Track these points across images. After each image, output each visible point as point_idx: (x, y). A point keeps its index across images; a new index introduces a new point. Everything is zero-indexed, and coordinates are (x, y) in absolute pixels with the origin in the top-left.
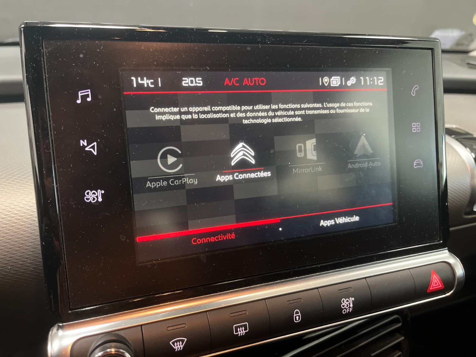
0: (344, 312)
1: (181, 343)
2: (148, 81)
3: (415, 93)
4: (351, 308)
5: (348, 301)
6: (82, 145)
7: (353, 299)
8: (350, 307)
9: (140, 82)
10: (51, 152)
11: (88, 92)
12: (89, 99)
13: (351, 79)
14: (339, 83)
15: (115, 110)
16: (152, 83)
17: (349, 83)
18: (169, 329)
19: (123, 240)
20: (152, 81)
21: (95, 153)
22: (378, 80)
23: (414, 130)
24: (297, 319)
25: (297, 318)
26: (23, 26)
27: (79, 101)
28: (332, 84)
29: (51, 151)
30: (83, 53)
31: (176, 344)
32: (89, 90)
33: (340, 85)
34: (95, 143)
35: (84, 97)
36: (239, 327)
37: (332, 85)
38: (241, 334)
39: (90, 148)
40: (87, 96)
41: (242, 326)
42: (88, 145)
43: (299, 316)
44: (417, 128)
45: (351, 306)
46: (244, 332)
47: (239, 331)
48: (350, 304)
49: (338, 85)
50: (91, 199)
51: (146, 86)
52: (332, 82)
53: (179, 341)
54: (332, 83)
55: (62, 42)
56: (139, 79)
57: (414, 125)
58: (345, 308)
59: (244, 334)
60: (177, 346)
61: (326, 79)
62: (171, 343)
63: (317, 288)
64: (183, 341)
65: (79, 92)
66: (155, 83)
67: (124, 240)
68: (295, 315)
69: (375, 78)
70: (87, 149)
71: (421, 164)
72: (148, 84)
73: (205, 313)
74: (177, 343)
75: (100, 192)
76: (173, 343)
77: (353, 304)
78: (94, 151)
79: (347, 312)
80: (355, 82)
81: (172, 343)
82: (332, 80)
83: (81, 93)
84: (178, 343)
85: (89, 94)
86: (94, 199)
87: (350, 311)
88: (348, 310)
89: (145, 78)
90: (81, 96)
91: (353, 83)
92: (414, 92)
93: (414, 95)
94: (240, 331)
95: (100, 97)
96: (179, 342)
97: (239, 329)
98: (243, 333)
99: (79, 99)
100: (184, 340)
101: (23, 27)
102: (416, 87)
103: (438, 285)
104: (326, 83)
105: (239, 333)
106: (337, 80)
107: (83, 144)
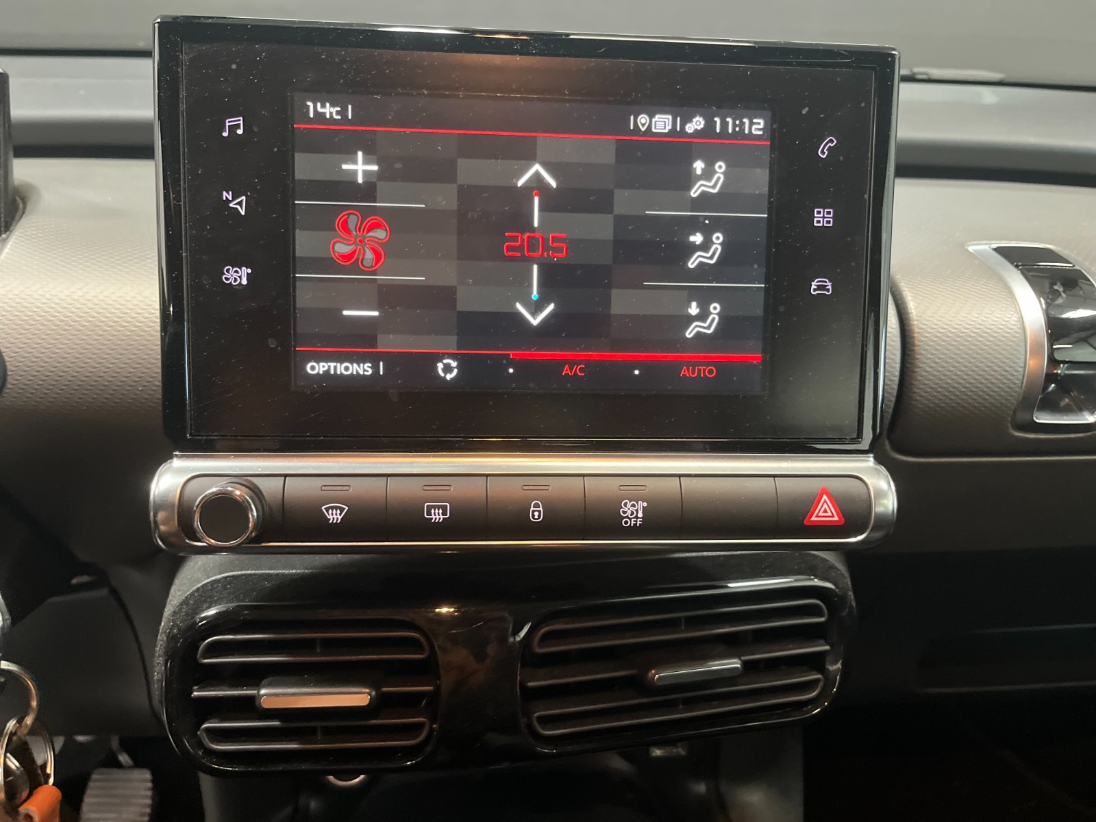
0: (626, 522)
1: (338, 512)
2: (332, 108)
3: (826, 153)
4: (639, 520)
5: (635, 507)
6: (224, 199)
7: (645, 504)
8: (637, 517)
9: (320, 109)
10: (181, 205)
11: (239, 120)
12: (240, 132)
13: (695, 120)
14: (670, 128)
15: (275, 150)
16: (338, 113)
17: (690, 128)
18: (323, 488)
19: (272, 346)
20: (339, 109)
21: (243, 213)
22: (751, 124)
23: (819, 222)
24: (536, 517)
25: (536, 514)
26: (159, 20)
27: (225, 134)
28: (655, 128)
29: (182, 203)
30: (236, 63)
31: (330, 512)
32: (241, 118)
33: (670, 130)
34: (244, 198)
35: (233, 128)
36: (435, 507)
37: (654, 130)
38: (436, 519)
39: (236, 204)
40: (238, 126)
41: (439, 507)
42: (234, 199)
43: (539, 511)
44: (825, 219)
45: (640, 515)
46: (442, 517)
47: (433, 514)
48: (637, 513)
49: (666, 131)
50: (231, 280)
51: (328, 116)
52: (655, 124)
53: (336, 508)
54: (655, 126)
55: (208, 46)
56: (319, 105)
57: (819, 213)
58: (627, 517)
59: (440, 521)
60: (332, 514)
61: (643, 119)
62: (323, 508)
63: (584, 475)
64: (342, 510)
65: (227, 121)
66: (343, 113)
67: (274, 346)
68: (532, 509)
69: (745, 120)
70: (231, 205)
71: (827, 287)
72: (331, 113)
73: (385, 478)
74: (332, 510)
75: (245, 271)
76: (327, 510)
77: (643, 513)
78: (241, 207)
79: (632, 525)
80: (702, 126)
81: (325, 509)
82: (656, 122)
83: (229, 122)
84: (334, 511)
85: (239, 124)
86: (236, 280)
87: (638, 525)
88: (634, 521)
89: (328, 105)
90: (229, 126)
91: (699, 128)
92: (825, 151)
93: (824, 157)
94: (435, 515)
95: (256, 129)
96: (336, 511)
97: (433, 511)
98: (440, 519)
99: (225, 131)
100: (344, 509)
101: (158, 23)
102: (831, 141)
103: (829, 514)
104: (643, 125)
105: (433, 517)
106: (665, 122)
107: (226, 197)
